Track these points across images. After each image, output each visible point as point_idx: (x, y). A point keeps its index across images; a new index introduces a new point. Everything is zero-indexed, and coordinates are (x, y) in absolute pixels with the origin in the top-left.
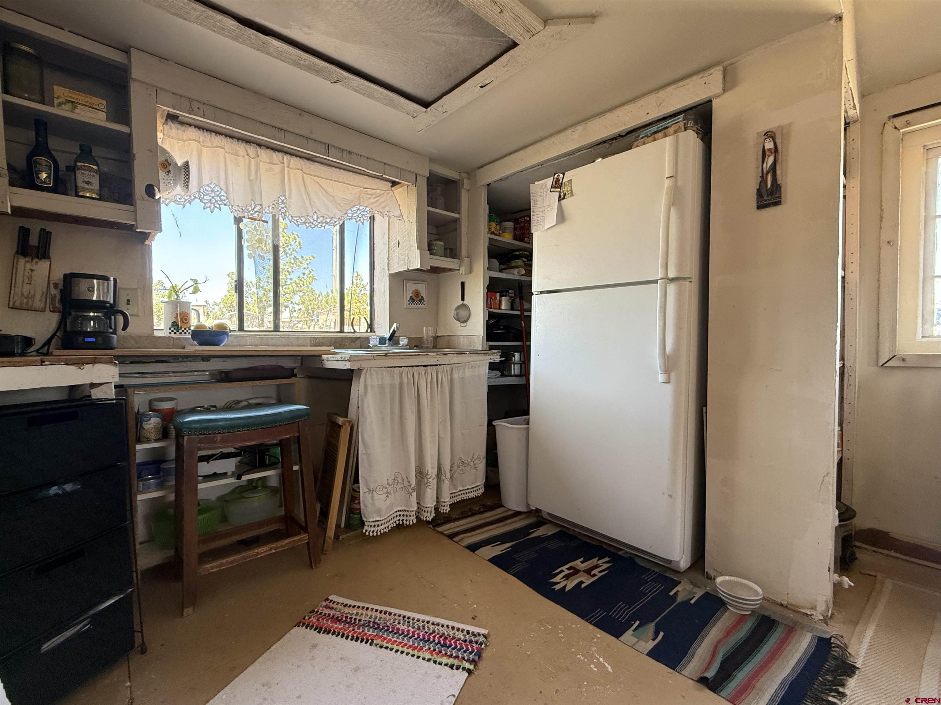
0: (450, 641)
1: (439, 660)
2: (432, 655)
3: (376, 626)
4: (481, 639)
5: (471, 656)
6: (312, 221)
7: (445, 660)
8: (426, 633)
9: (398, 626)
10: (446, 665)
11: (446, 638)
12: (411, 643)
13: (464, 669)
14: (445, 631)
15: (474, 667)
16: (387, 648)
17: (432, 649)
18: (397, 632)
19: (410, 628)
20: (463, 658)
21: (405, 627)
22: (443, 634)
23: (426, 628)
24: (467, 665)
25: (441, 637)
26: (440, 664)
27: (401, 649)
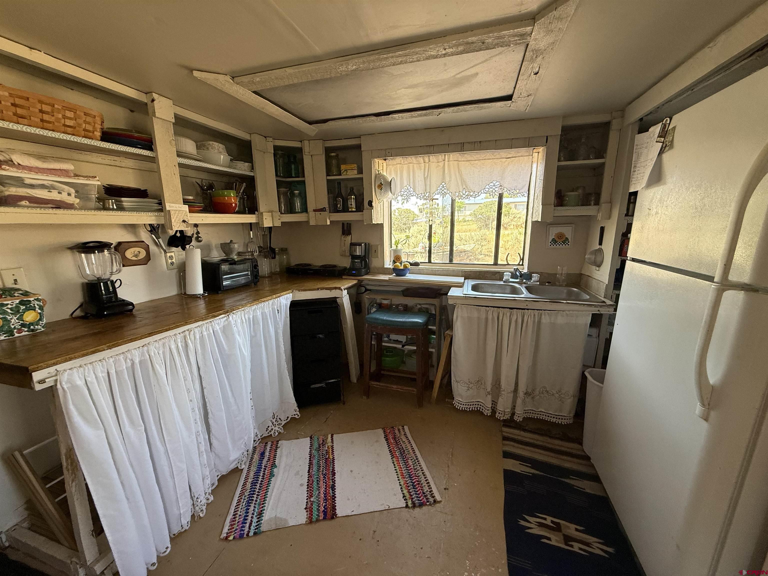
0: (418, 487)
1: (404, 489)
2: (404, 484)
3: (402, 453)
4: (431, 500)
5: (417, 501)
6: (462, 194)
7: (405, 491)
8: (415, 474)
9: (409, 461)
10: (403, 494)
11: (419, 484)
12: (404, 472)
13: (407, 502)
14: (423, 480)
15: (412, 507)
16: (394, 465)
17: (408, 482)
18: (406, 463)
19: (412, 466)
20: (413, 499)
21: (412, 463)
22: (420, 481)
23: (418, 472)
24: (410, 503)
25: (418, 481)
26: (402, 491)
27: (398, 471)
